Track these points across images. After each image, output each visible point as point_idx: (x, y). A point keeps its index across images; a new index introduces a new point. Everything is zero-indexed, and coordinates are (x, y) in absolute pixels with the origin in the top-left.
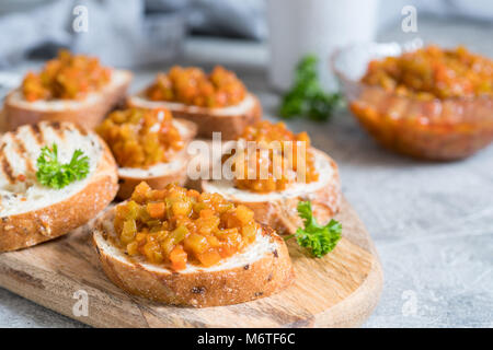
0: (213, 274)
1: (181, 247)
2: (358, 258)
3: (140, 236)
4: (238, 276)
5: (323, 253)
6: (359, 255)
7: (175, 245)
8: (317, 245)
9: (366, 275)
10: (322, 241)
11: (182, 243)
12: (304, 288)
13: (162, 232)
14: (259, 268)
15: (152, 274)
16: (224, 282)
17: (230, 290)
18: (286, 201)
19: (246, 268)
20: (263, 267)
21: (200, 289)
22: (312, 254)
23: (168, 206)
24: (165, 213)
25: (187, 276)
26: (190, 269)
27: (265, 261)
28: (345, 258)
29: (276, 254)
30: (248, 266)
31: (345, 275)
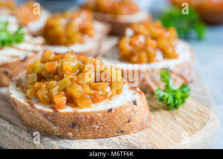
0: (85, 114)
1: (63, 93)
2: (201, 112)
3: (37, 85)
4: (103, 117)
5: (176, 107)
6: (202, 110)
7: (59, 91)
8: (170, 100)
9: (205, 124)
10: (175, 98)
11: (65, 90)
12: (157, 130)
13: (52, 82)
14: (121, 111)
15: (40, 111)
16: (92, 121)
17: (98, 127)
18: (153, 70)
19: (110, 110)
20: (124, 111)
21: (74, 125)
22: (168, 107)
23: (60, 65)
25: (64, 114)
26: (69, 110)
27: (125, 107)
28: (191, 112)
29: (135, 103)
30: (111, 110)
31: (189, 122)
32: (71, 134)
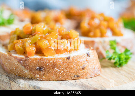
0: (49, 60)
3: (16, 41)
4: (63, 63)
5: (120, 65)
7: (31, 44)
11: (35, 44)
14: (77, 60)
15: (16, 58)
16: (54, 65)
17: (59, 70)
20: (79, 60)
21: (40, 68)
22: (115, 65)
24: (31, 31)
25: (33, 60)
27: (81, 57)
29: (88, 55)
30: (69, 57)
32: (38, 76)
